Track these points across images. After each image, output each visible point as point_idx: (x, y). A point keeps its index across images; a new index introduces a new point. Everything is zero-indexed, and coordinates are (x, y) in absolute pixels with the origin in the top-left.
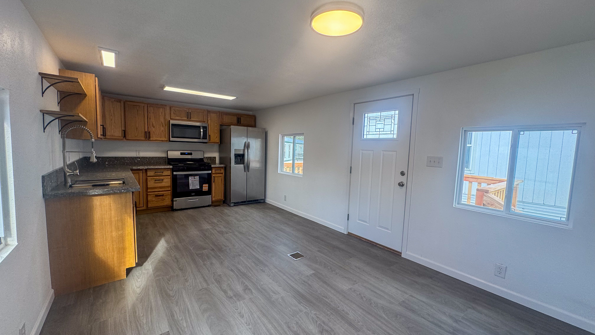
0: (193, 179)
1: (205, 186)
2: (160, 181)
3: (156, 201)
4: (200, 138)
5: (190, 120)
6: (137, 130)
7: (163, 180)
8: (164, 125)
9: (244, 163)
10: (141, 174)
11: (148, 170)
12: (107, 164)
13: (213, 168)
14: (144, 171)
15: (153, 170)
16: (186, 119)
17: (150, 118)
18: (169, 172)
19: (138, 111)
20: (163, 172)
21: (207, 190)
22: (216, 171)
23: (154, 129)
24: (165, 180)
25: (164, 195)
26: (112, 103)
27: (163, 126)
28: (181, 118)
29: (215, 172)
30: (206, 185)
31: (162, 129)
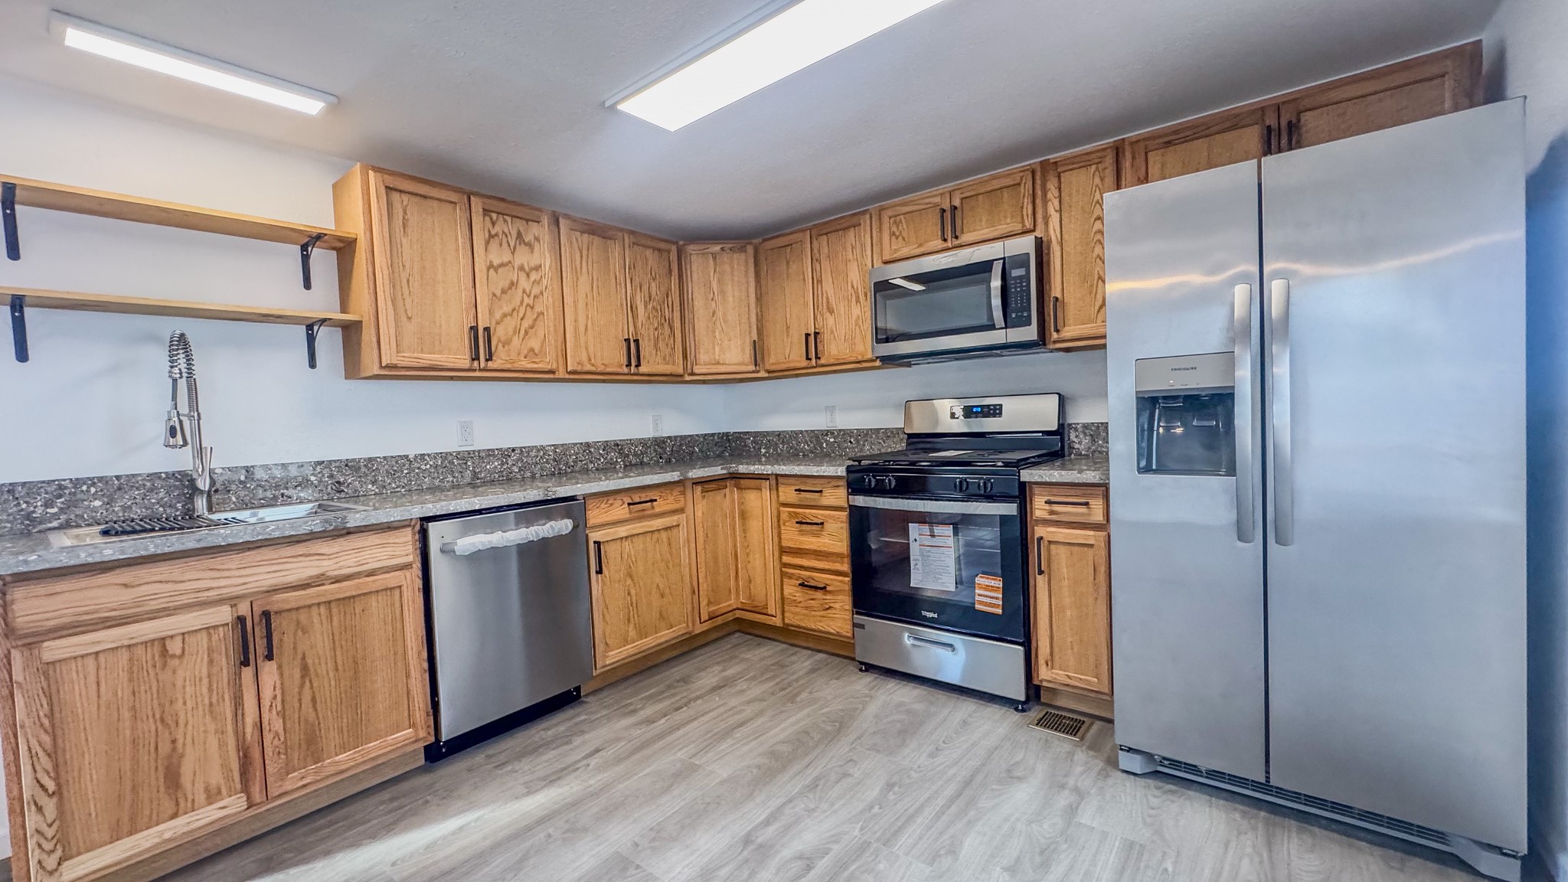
0: (928, 541)
1: (987, 588)
2: (815, 527)
3: (806, 608)
4: (991, 327)
5: (957, 242)
6: (788, 335)
7: (822, 524)
8: (862, 298)
9: (1232, 471)
10: (766, 493)
11: (781, 480)
12: (764, 455)
13: (1037, 490)
14: (773, 482)
15: (792, 480)
16: (938, 244)
17: (820, 281)
18: (842, 492)
19: (788, 263)
20: (821, 491)
21: (999, 611)
22: (1056, 508)
23: (831, 320)
24: (830, 526)
25: (828, 588)
26: (715, 259)
27: (858, 301)
28: (920, 245)
29: (1052, 513)
30: (992, 583)
31: (856, 311)
